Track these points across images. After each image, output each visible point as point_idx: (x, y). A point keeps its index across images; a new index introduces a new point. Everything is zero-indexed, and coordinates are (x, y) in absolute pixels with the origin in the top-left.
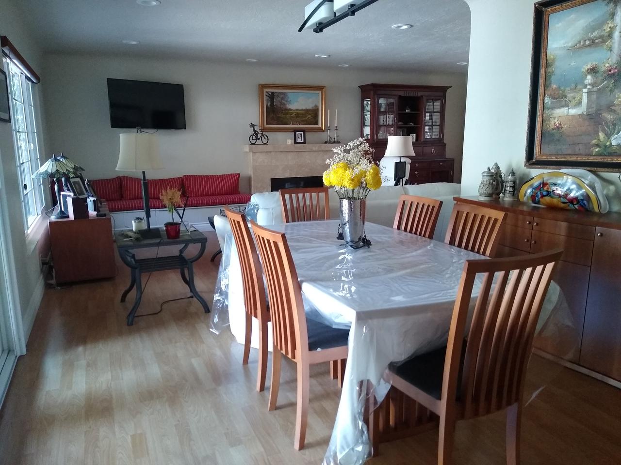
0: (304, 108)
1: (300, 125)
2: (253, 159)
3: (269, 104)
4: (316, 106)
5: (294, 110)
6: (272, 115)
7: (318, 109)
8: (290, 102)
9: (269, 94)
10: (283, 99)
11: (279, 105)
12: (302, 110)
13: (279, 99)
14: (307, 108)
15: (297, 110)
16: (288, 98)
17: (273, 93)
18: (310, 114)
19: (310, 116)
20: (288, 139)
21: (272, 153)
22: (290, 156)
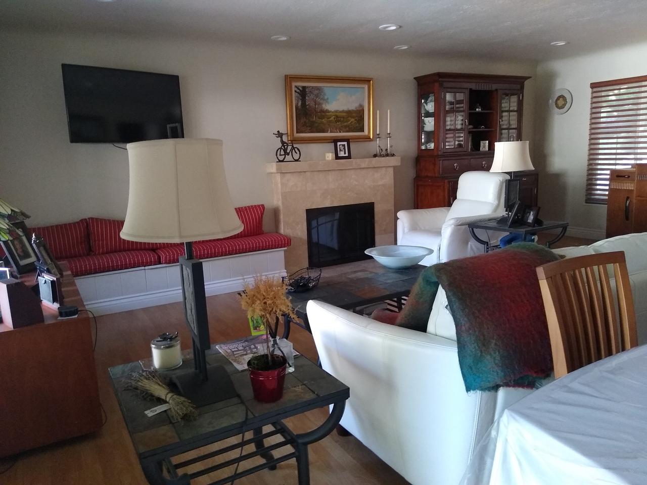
0: (345, 108)
1: (340, 132)
2: (282, 184)
3: (300, 104)
4: (361, 106)
5: (333, 112)
6: (303, 120)
7: (363, 110)
8: (327, 101)
9: (299, 89)
10: (317, 96)
11: (312, 104)
12: (343, 111)
13: (312, 96)
14: (350, 109)
15: (336, 111)
16: (325, 94)
17: (304, 88)
18: (353, 117)
19: (353, 120)
20: (328, 152)
21: (307, 173)
22: (331, 177)
